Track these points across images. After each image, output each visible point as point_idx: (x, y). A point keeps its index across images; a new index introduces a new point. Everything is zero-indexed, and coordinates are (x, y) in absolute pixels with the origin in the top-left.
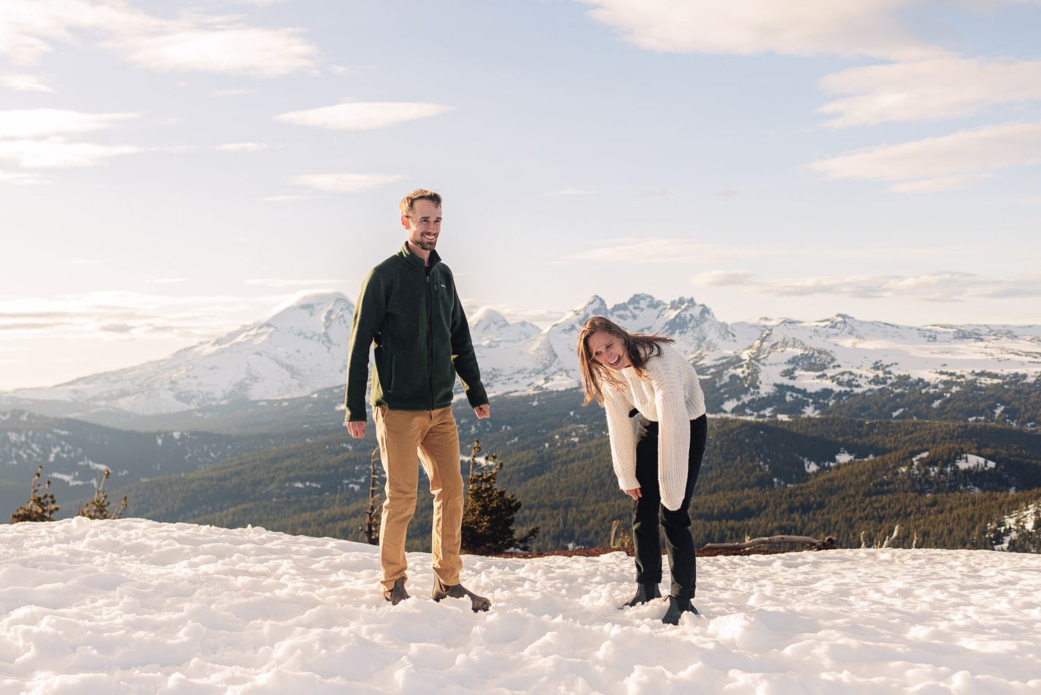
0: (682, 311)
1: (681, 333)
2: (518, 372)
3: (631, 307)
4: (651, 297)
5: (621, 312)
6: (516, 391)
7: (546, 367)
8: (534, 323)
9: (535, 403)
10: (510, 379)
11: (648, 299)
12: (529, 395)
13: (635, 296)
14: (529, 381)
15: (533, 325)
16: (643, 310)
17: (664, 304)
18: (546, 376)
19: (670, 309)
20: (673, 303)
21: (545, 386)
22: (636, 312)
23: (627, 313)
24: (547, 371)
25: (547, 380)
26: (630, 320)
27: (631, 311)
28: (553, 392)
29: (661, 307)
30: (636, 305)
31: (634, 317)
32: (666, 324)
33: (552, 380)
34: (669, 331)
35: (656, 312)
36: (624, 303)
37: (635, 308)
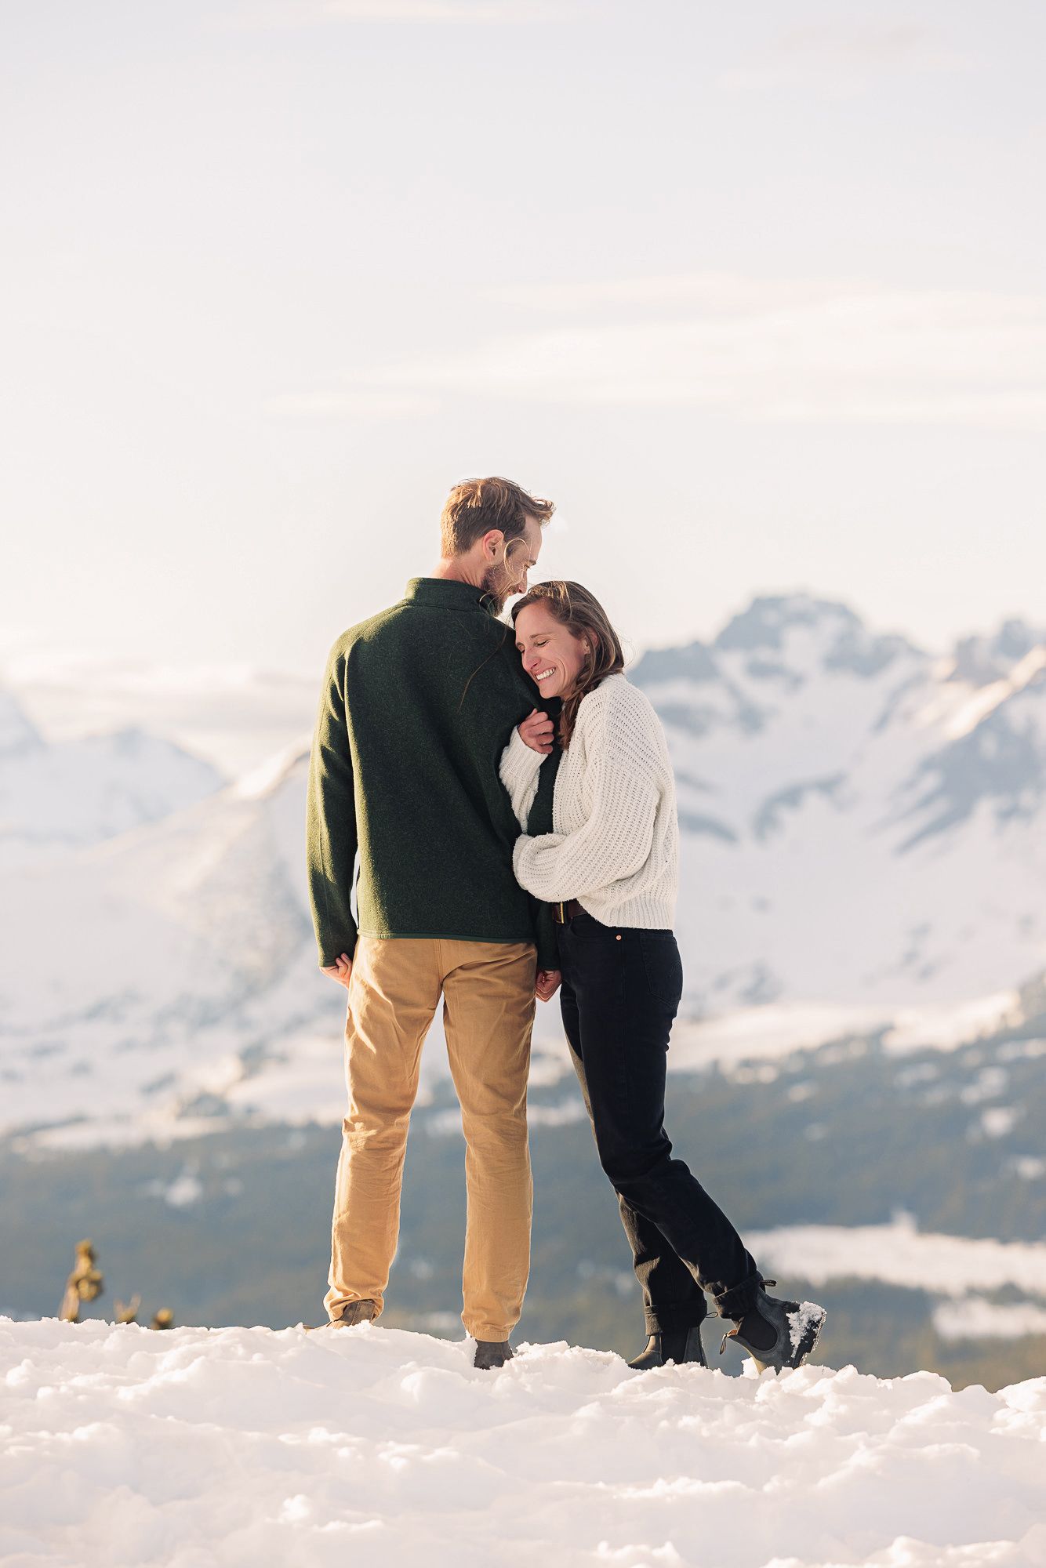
0: (1017, 694)
1: (1006, 815)
2: (95, 1013)
3: (732, 664)
4: (844, 611)
5: (679, 692)
6: (78, 1120)
7: (251, 987)
8: (198, 742)
9: (184, 1192)
10: (43, 1052)
11: (831, 626)
12: (149, 1146)
13: (762, 604)
14: (152, 1066)
15: (180, 752)
16: (796, 681)
17: (916, 653)
18: (249, 1038)
19: (951, 679)
20: (965, 649)
21: (241, 1095)
22: (763, 693)
23: (708, 696)
24: (255, 1010)
25: (253, 1059)
26: (723, 740)
27: (733, 691)
28: (281, 1130)
29: (900, 670)
30: (765, 655)
31: (751, 720)
32: (928, 765)
33: (283, 1059)
34: (941, 806)
35: (867, 695)
36: (696, 645)
37: (759, 671)
